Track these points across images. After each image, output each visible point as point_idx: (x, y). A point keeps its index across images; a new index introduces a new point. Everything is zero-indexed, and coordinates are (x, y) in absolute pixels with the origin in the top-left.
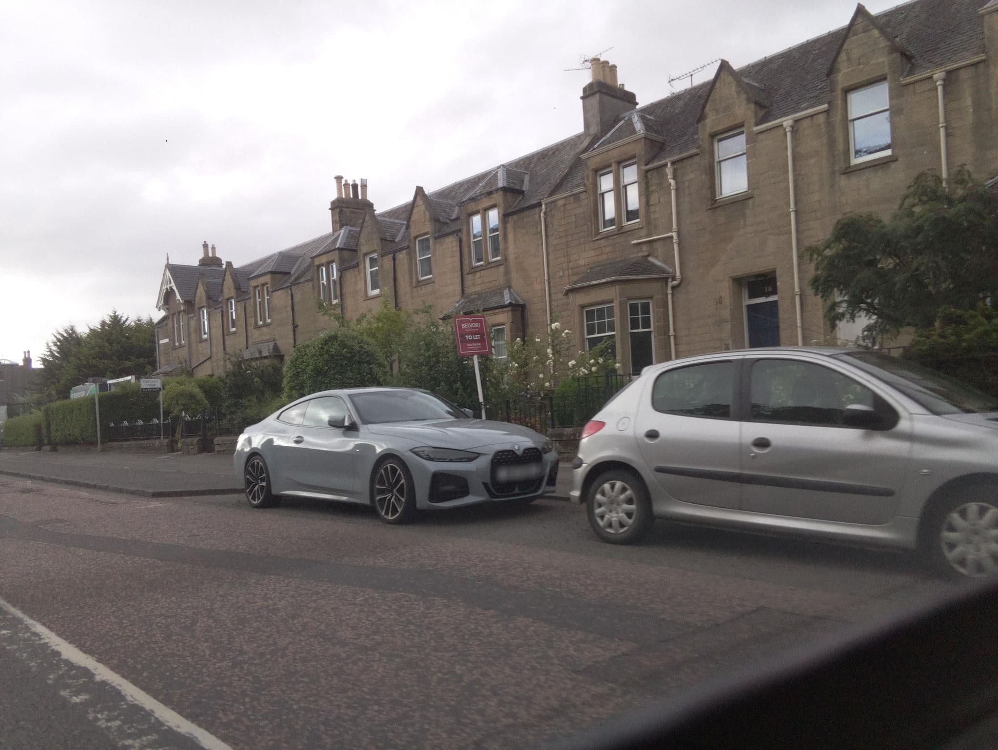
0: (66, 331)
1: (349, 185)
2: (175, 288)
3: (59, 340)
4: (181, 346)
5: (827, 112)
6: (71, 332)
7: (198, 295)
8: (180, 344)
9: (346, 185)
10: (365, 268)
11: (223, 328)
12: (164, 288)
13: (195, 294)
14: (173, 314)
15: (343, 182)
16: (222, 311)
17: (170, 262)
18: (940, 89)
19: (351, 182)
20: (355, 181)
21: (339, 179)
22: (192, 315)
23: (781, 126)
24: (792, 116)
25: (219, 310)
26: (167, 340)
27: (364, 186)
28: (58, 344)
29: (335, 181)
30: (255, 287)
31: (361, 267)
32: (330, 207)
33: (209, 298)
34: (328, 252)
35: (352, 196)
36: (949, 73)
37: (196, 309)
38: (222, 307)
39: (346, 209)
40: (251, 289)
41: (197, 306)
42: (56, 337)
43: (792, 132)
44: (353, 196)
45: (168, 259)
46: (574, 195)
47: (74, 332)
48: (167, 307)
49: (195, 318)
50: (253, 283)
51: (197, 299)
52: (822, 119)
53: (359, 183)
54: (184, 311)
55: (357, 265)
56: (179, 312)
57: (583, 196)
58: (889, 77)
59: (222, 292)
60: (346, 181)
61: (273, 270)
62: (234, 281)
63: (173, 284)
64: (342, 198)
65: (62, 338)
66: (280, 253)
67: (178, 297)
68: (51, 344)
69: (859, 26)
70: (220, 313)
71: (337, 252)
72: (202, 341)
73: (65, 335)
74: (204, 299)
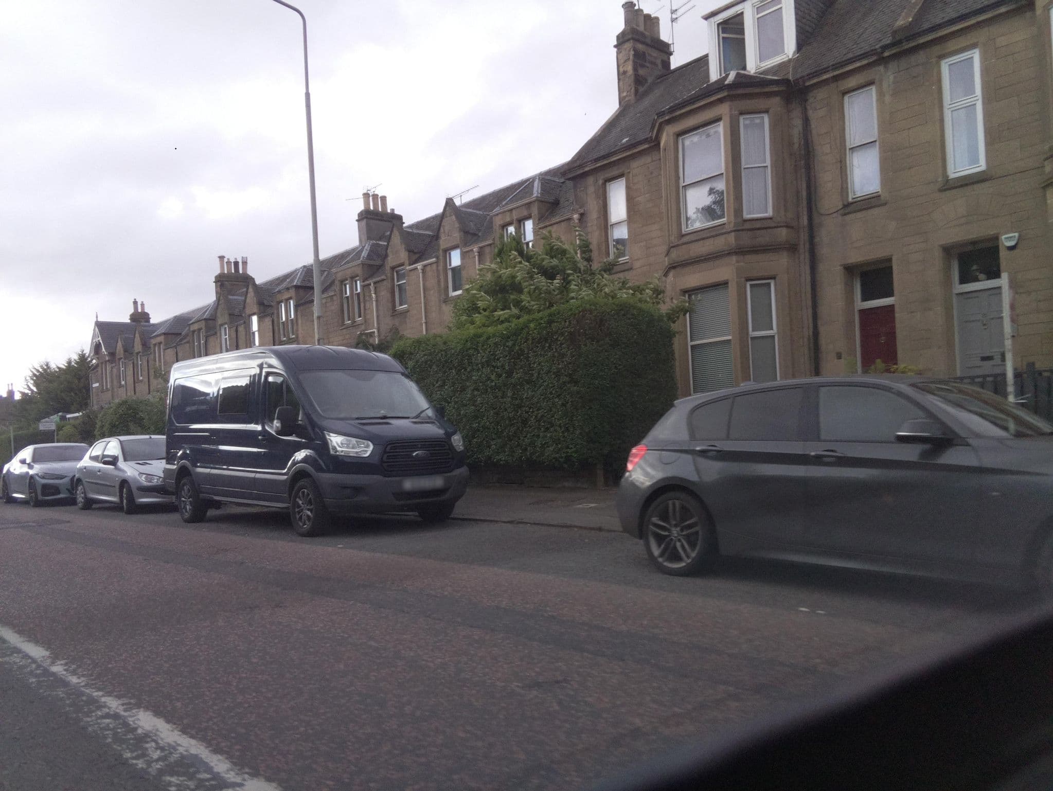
0: (41, 367)
1: (231, 262)
2: (101, 342)
3: (34, 375)
4: (107, 390)
5: (437, 262)
6: (45, 367)
7: (118, 348)
8: (107, 388)
9: (229, 263)
10: (221, 335)
11: (134, 377)
12: (94, 341)
13: (116, 347)
14: (102, 363)
15: (226, 260)
16: (133, 363)
17: (99, 320)
18: (477, 257)
19: (232, 260)
20: (236, 259)
21: (222, 258)
22: (114, 365)
23: (416, 269)
24: (422, 263)
25: (131, 362)
26: (97, 385)
27: (245, 263)
28: (34, 378)
29: (218, 259)
30: (155, 345)
31: (218, 334)
32: (214, 280)
33: (126, 351)
34: (199, 321)
35: (233, 271)
36: (481, 248)
37: (117, 359)
38: (133, 359)
39: (226, 283)
40: (152, 346)
41: (118, 357)
42: (32, 372)
43: (423, 273)
44: (235, 271)
45: (97, 317)
46: (330, 296)
47: (49, 367)
48: (97, 356)
49: (116, 367)
50: (153, 341)
51: (117, 351)
52: (434, 266)
53: (240, 261)
54: (109, 361)
55: (216, 333)
56: (106, 362)
57: (335, 298)
58: (460, 245)
59: (133, 347)
60: (228, 259)
61: (166, 332)
62: (141, 339)
63: (100, 338)
64: (224, 274)
65: (38, 374)
66: (175, 317)
67: (104, 350)
68: (28, 378)
69: (448, 213)
70: (132, 365)
71: (203, 322)
72: (121, 386)
73: (41, 370)
74: (122, 352)
